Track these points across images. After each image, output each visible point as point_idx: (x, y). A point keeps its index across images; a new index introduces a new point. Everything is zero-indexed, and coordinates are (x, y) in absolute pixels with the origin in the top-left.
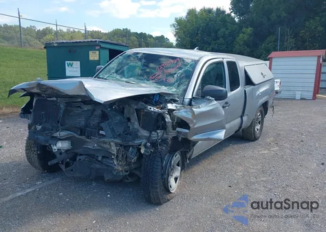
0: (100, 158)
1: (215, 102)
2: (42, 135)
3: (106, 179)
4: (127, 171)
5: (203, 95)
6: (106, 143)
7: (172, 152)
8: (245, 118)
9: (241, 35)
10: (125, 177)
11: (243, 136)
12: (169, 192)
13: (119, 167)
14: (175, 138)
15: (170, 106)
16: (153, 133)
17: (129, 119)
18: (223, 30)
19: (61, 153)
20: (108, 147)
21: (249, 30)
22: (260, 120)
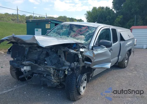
0: (45, 76)
1: (106, 48)
2: (16, 63)
3: (48, 86)
4: (59, 83)
5: (99, 45)
6: (48, 68)
7: (82, 74)
8: (120, 57)
9: (117, 19)
10: (58, 86)
11: (119, 66)
12: (80, 94)
13: (54, 80)
14: (84, 67)
15: (81, 50)
16: (72, 63)
17: (60, 56)
18: (109, 16)
19: (26, 72)
20: (49, 70)
21: (121, 17)
22: (127, 58)
